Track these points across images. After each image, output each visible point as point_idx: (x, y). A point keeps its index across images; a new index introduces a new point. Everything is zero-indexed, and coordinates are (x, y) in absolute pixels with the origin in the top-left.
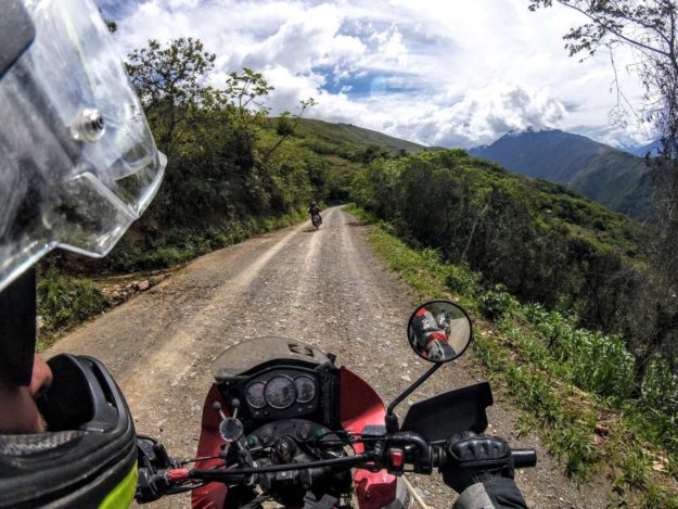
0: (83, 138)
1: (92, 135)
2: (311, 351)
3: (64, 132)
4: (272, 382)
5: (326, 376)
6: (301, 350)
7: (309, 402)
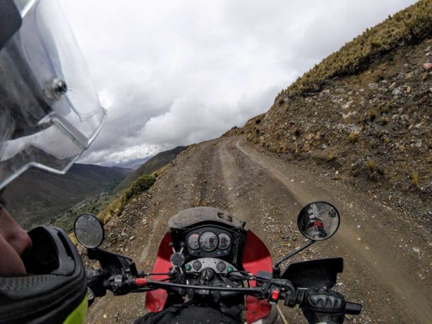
2: (231, 218)
4: (204, 234)
5: (238, 234)
6: (225, 217)
7: (225, 249)
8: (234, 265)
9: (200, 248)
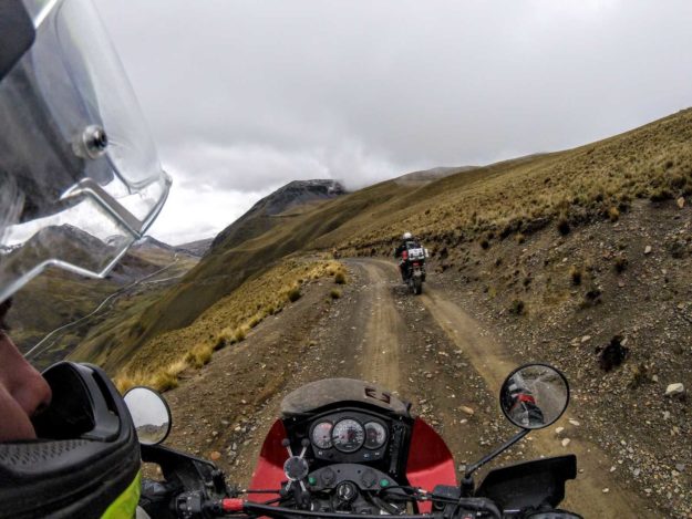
0: (84, 156)
1: (95, 153)
2: (388, 398)
3: (65, 149)
4: (340, 425)
5: (399, 424)
6: (379, 395)
7: (376, 450)
8: (391, 475)
9: (333, 447)
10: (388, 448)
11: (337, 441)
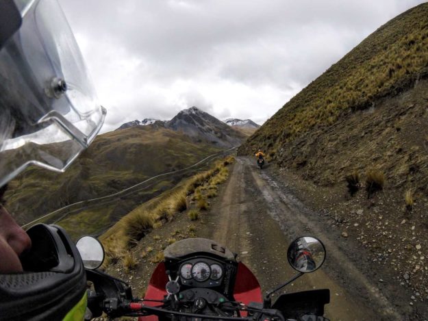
0: (52, 97)
2: (224, 250)
4: (196, 265)
5: (230, 266)
6: (219, 248)
7: (217, 280)
8: (225, 295)
9: (193, 278)
10: (224, 279)
11: (195, 275)
